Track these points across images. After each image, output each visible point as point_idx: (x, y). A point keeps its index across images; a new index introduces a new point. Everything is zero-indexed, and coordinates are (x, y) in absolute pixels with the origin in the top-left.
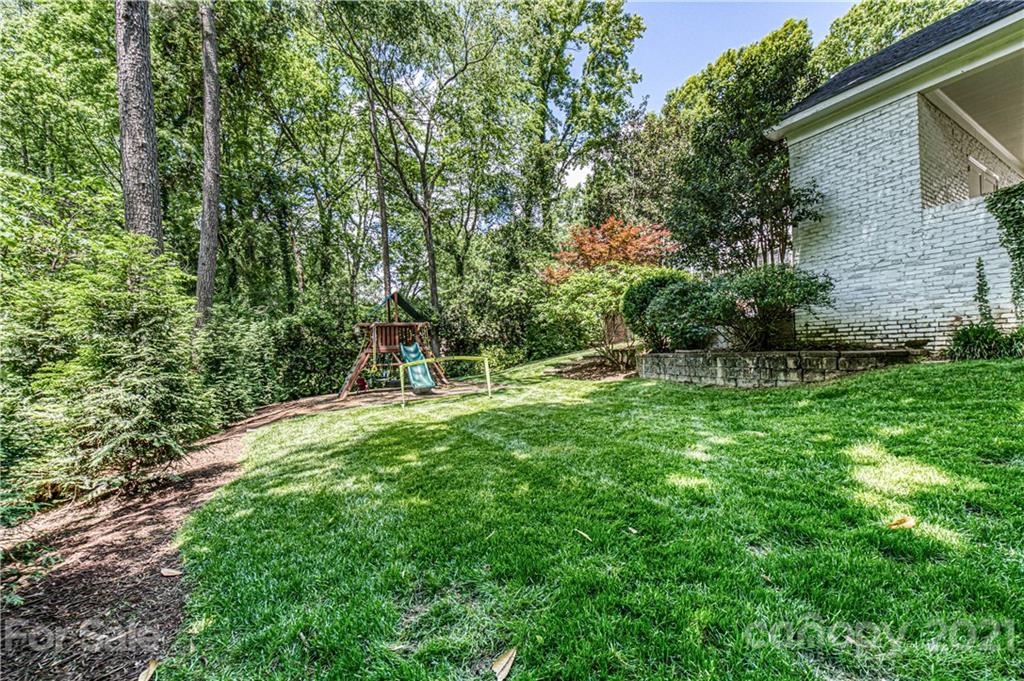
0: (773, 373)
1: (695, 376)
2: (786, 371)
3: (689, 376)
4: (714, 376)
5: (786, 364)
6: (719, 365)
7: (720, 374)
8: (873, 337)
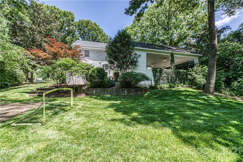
0: (137, 92)
1: (119, 93)
2: (139, 92)
3: (117, 93)
4: (124, 93)
5: (139, 90)
6: (126, 91)
7: (126, 93)
8: (141, 86)
